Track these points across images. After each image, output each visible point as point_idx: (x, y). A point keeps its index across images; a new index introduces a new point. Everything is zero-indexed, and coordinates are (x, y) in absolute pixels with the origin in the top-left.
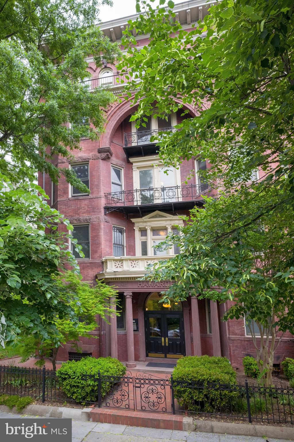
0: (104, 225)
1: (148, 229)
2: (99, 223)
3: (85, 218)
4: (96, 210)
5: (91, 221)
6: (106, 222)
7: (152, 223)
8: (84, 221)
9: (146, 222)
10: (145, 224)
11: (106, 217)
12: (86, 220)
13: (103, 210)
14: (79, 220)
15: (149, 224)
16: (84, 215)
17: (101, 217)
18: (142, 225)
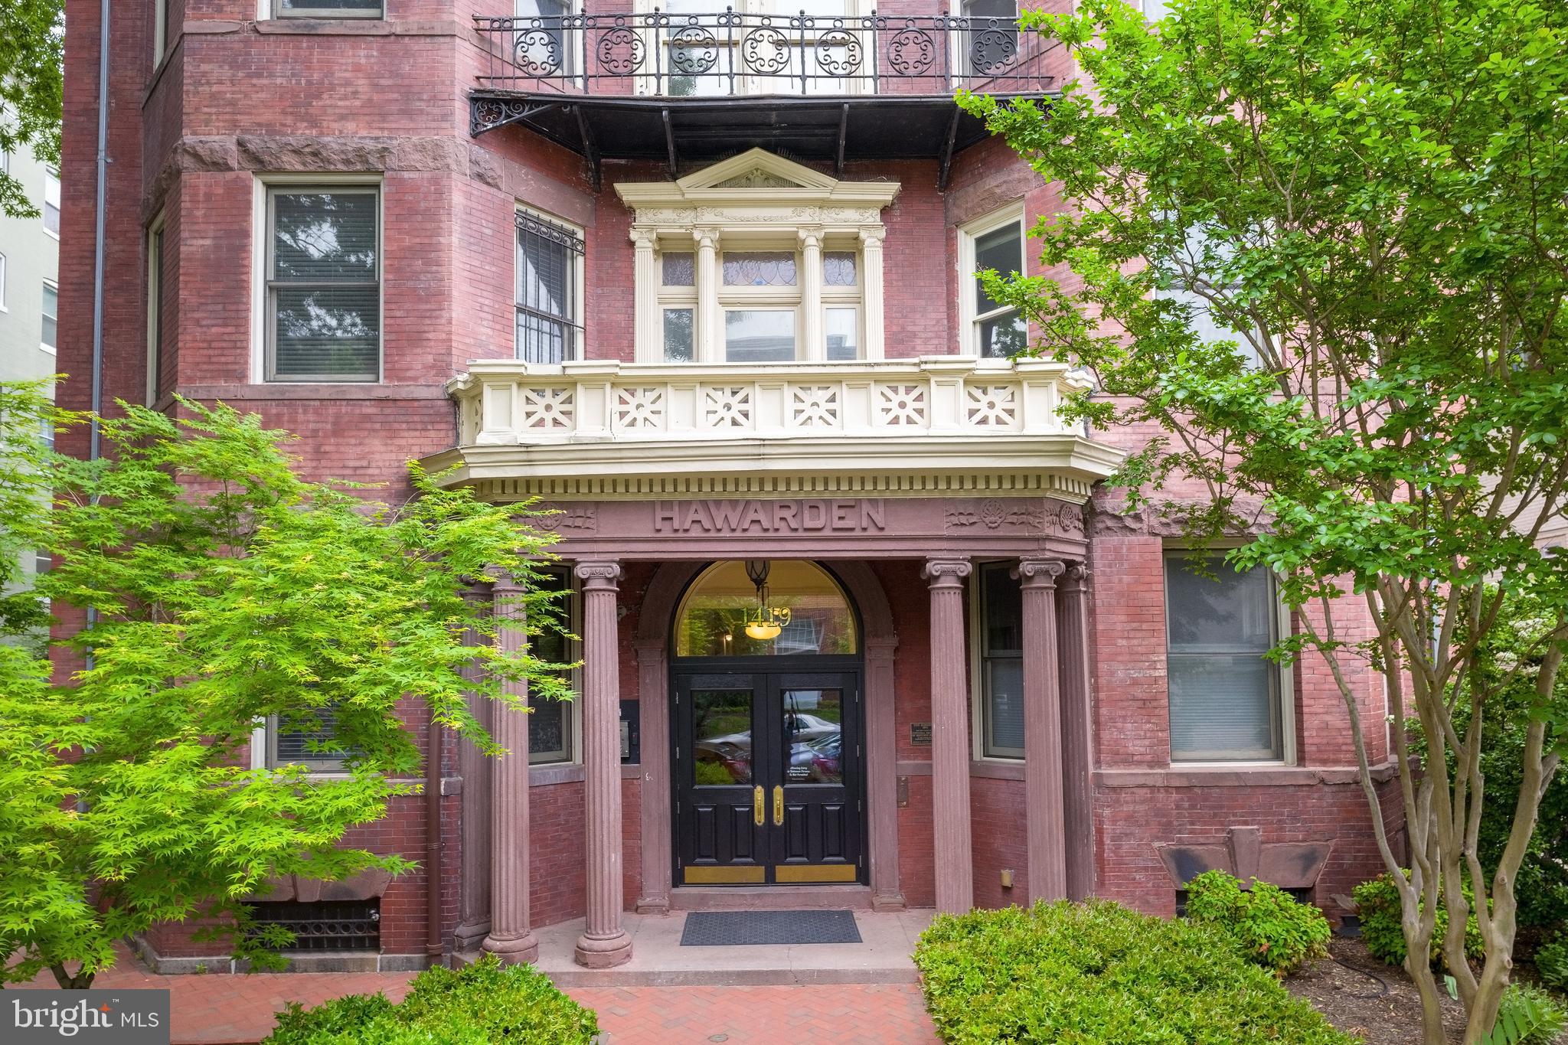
0: (469, 196)
1: (707, 242)
2: (436, 181)
3: (352, 144)
4: (422, 105)
5: (392, 161)
6: (480, 177)
7: (727, 212)
8: (347, 162)
9: (693, 206)
10: (688, 218)
11: (481, 153)
12: (361, 155)
13: (461, 113)
14: (315, 154)
15: (708, 217)
16: (350, 126)
17: (449, 148)
18: (671, 222)
